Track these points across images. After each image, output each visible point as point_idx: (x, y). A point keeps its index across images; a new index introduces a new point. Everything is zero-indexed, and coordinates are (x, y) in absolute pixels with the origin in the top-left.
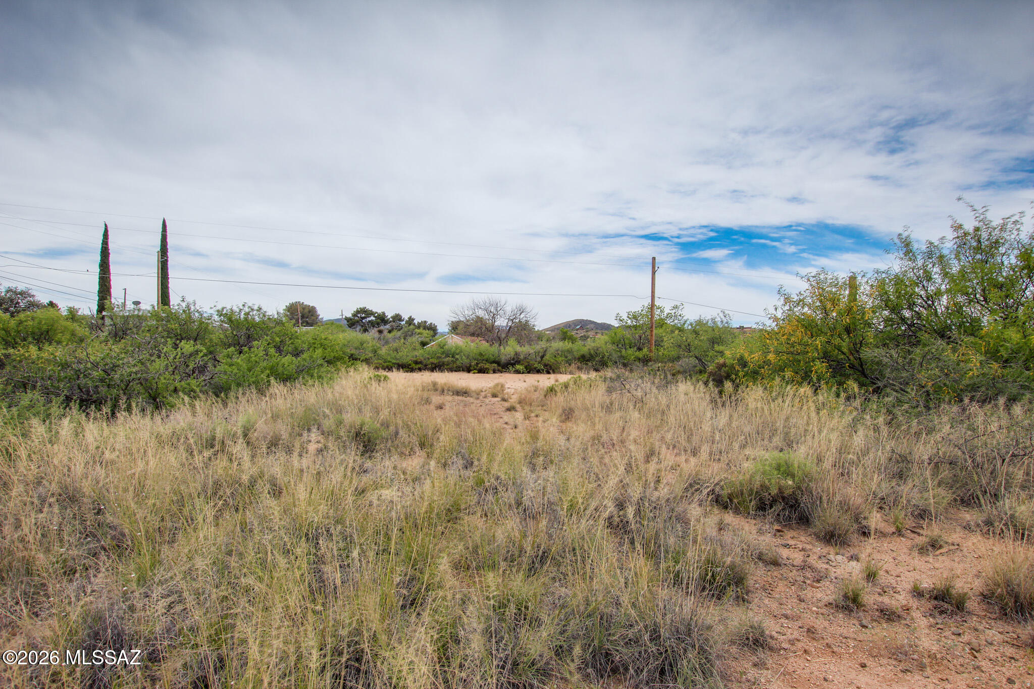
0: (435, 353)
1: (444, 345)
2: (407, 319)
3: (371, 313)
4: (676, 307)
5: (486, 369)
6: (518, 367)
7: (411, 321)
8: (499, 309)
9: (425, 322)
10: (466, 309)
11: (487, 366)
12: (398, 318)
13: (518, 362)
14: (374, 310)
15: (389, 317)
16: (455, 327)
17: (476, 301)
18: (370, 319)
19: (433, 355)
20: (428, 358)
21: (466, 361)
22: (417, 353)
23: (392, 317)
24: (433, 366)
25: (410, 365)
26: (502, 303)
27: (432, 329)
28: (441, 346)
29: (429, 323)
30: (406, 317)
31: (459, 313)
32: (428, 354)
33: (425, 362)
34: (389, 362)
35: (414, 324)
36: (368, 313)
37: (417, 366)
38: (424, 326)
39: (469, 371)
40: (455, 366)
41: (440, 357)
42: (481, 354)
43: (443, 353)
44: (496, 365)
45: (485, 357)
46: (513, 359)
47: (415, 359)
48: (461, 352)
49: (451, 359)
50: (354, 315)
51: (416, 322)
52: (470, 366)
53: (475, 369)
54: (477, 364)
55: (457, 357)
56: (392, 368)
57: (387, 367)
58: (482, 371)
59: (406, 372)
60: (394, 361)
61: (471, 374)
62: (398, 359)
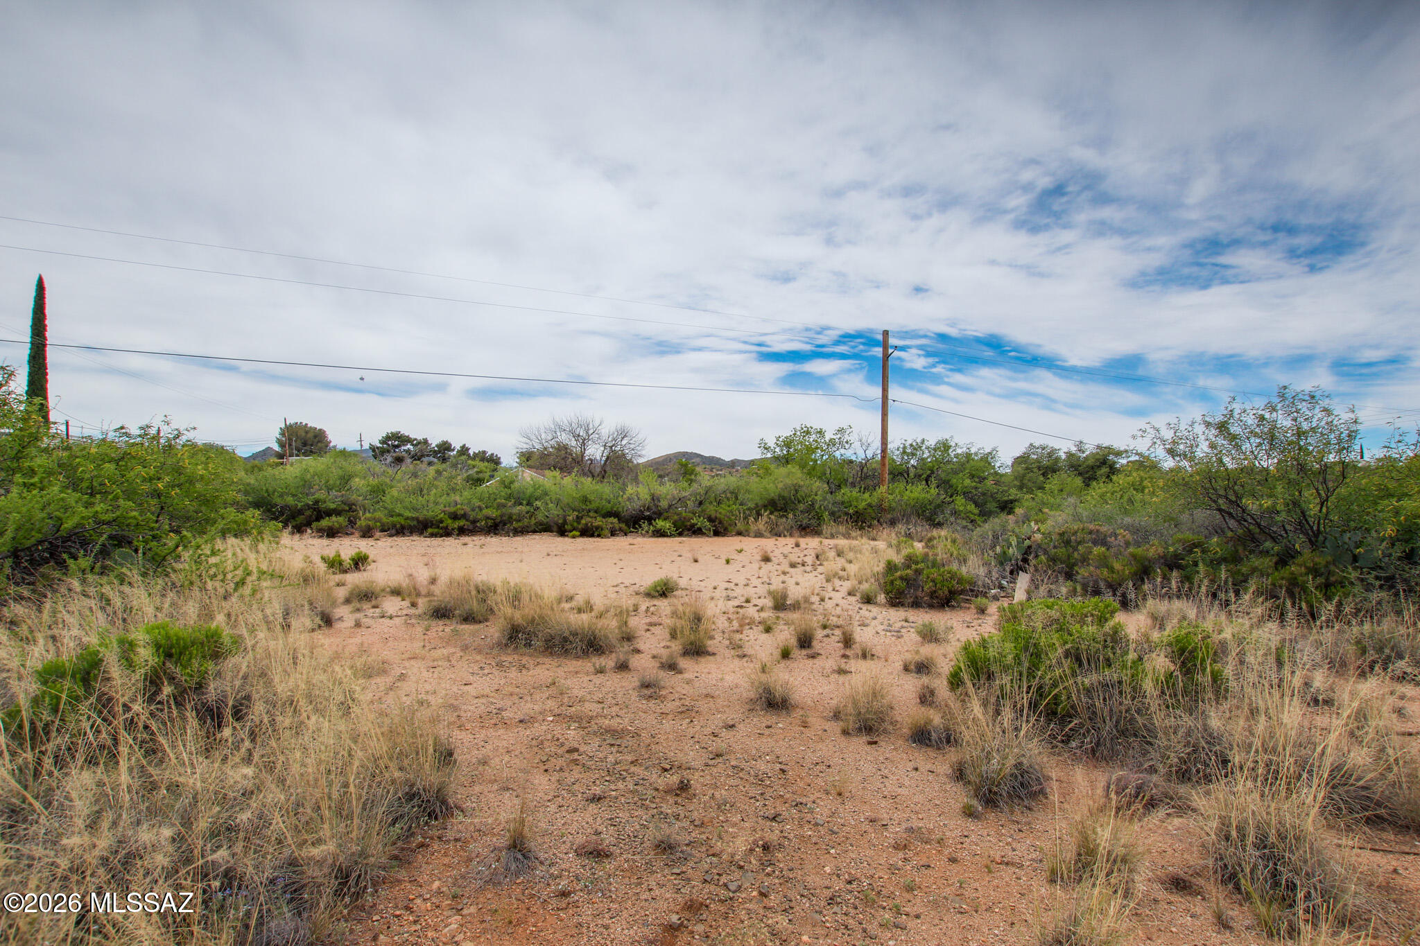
0: (492, 497)
1: (512, 482)
2: (458, 448)
3: (407, 440)
4: (841, 431)
5: (597, 528)
6: (660, 523)
7: (464, 450)
8: (591, 432)
9: (484, 452)
10: (542, 431)
11: (599, 522)
12: (445, 447)
13: (659, 514)
14: (412, 436)
15: (433, 445)
16: (527, 458)
17: (558, 420)
18: (406, 448)
19: (491, 500)
20: (480, 509)
21: (555, 512)
22: (458, 498)
23: (437, 446)
24: (490, 522)
25: (441, 521)
26: (596, 424)
27: (494, 461)
28: (507, 484)
29: (489, 453)
30: (457, 445)
31: (533, 437)
32: (481, 500)
33: (472, 515)
34: (399, 515)
35: (469, 455)
36: (404, 440)
37: (457, 524)
38: (482, 456)
39: (562, 532)
40: (533, 521)
41: (504, 506)
42: (585, 500)
43: (509, 497)
44: (615, 520)
45: (593, 506)
46: (649, 509)
47: (452, 509)
48: (546, 494)
49: (524, 508)
50: (383, 442)
51: (471, 452)
52: (565, 522)
53: (574, 529)
54: (579, 519)
55: (538, 503)
56: (403, 527)
57: (394, 526)
58: (588, 532)
59: (432, 535)
60: (408, 514)
61: (567, 540)
62: (415, 509)
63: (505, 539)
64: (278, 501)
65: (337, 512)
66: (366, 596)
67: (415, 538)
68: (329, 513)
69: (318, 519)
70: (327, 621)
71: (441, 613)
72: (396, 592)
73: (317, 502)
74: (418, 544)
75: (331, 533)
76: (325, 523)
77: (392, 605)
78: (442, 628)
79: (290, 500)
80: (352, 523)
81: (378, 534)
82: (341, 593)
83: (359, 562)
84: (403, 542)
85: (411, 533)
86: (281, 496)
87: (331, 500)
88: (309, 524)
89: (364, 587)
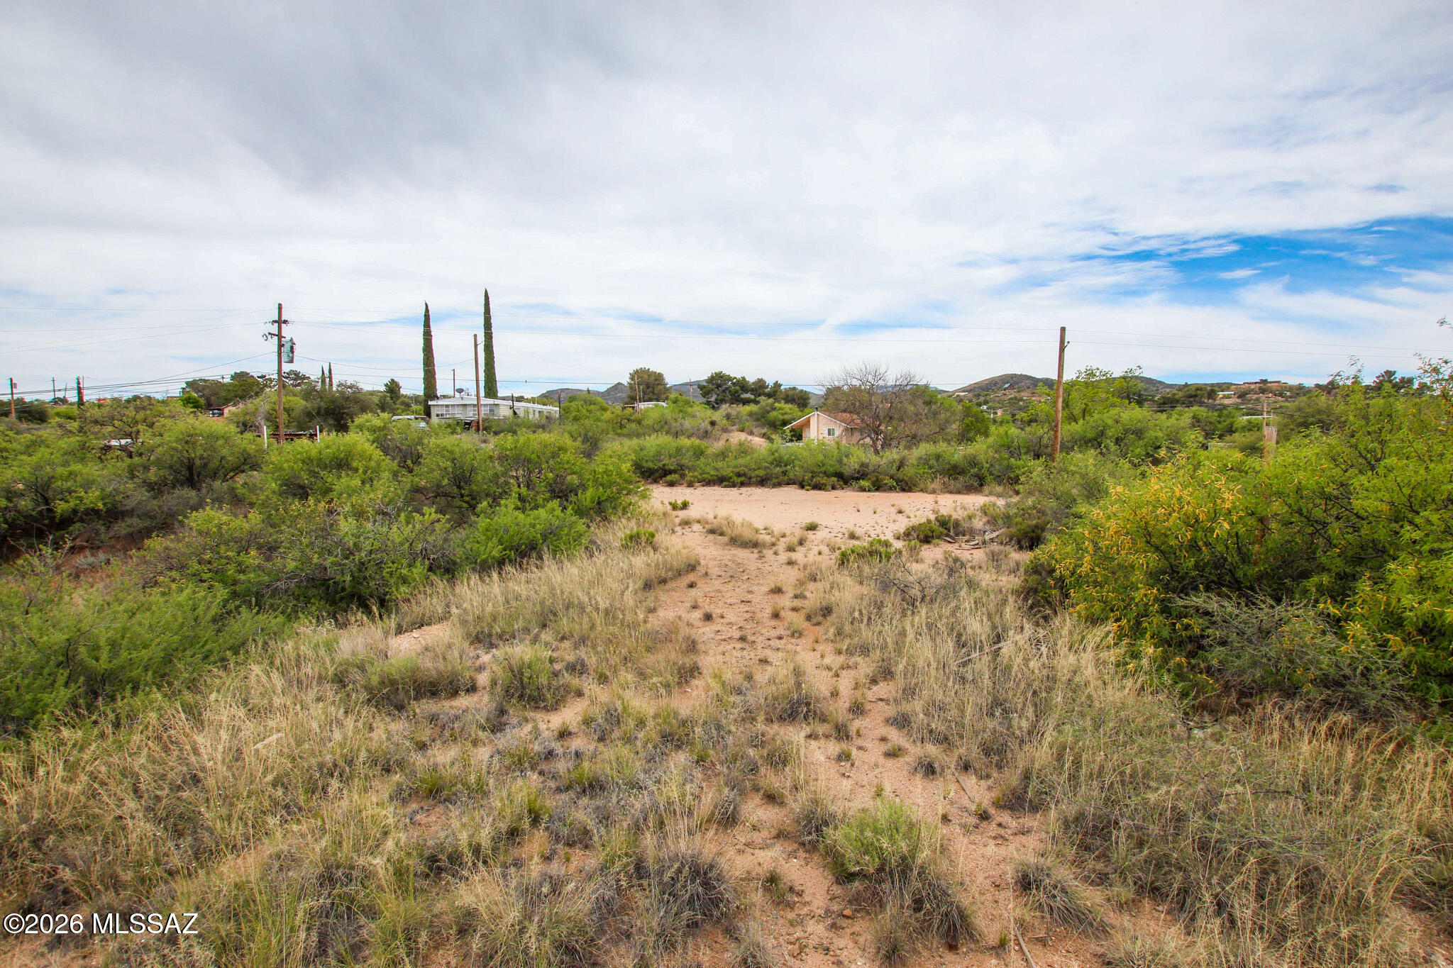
0: (762, 462)
2: (772, 385)
3: (728, 379)
5: (823, 484)
6: (864, 482)
7: (776, 389)
11: (825, 480)
12: (760, 384)
13: (864, 476)
14: (733, 375)
15: (750, 383)
18: (726, 387)
19: (761, 464)
20: (754, 469)
21: (799, 474)
22: (742, 462)
23: (753, 383)
25: (731, 478)
30: (771, 382)
32: (755, 463)
34: (708, 473)
36: (725, 379)
38: (791, 395)
39: (802, 486)
40: (786, 478)
41: (769, 468)
42: (817, 465)
43: (773, 461)
44: (836, 479)
45: (823, 469)
46: (857, 472)
48: (795, 460)
50: (709, 382)
51: (782, 390)
53: (809, 484)
54: (812, 478)
55: (789, 466)
56: (710, 481)
57: (704, 480)
58: (817, 487)
59: (726, 486)
60: (712, 473)
61: (803, 492)
62: (717, 470)
63: (766, 490)
64: (645, 464)
65: (674, 472)
66: (686, 523)
67: (716, 488)
68: (671, 472)
69: (665, 475)
70: (673, 532)
71: (712, 532)
72: (699, 522)
73: (664, 465)
74: (717, 491)
75: (671, 484)
76: (669, 478)
77: (696, 527)
78: (711, 537)
79: (651, 465)
80: (683, 476)
81: (697, 484)
82: (677, 521)
83: (685, 506)
84: (708, 490)
85: (714, 485)
86: (647, 461)
87: (671, 464)
88: (661, 478)
89: (686, 518)
